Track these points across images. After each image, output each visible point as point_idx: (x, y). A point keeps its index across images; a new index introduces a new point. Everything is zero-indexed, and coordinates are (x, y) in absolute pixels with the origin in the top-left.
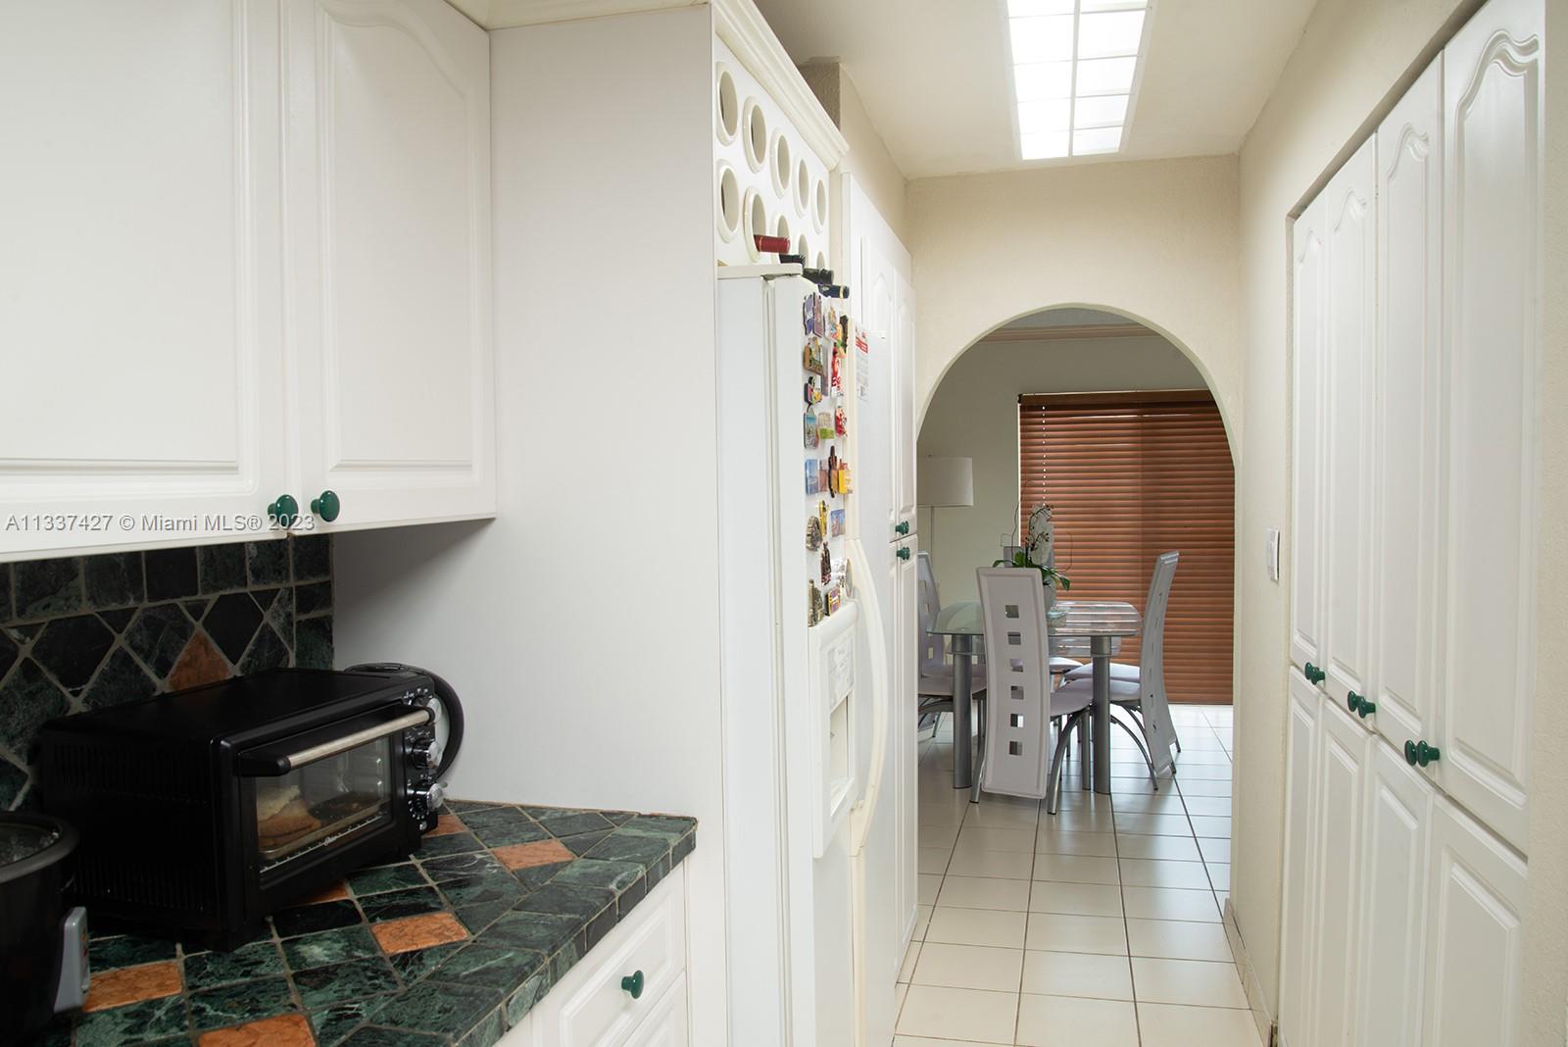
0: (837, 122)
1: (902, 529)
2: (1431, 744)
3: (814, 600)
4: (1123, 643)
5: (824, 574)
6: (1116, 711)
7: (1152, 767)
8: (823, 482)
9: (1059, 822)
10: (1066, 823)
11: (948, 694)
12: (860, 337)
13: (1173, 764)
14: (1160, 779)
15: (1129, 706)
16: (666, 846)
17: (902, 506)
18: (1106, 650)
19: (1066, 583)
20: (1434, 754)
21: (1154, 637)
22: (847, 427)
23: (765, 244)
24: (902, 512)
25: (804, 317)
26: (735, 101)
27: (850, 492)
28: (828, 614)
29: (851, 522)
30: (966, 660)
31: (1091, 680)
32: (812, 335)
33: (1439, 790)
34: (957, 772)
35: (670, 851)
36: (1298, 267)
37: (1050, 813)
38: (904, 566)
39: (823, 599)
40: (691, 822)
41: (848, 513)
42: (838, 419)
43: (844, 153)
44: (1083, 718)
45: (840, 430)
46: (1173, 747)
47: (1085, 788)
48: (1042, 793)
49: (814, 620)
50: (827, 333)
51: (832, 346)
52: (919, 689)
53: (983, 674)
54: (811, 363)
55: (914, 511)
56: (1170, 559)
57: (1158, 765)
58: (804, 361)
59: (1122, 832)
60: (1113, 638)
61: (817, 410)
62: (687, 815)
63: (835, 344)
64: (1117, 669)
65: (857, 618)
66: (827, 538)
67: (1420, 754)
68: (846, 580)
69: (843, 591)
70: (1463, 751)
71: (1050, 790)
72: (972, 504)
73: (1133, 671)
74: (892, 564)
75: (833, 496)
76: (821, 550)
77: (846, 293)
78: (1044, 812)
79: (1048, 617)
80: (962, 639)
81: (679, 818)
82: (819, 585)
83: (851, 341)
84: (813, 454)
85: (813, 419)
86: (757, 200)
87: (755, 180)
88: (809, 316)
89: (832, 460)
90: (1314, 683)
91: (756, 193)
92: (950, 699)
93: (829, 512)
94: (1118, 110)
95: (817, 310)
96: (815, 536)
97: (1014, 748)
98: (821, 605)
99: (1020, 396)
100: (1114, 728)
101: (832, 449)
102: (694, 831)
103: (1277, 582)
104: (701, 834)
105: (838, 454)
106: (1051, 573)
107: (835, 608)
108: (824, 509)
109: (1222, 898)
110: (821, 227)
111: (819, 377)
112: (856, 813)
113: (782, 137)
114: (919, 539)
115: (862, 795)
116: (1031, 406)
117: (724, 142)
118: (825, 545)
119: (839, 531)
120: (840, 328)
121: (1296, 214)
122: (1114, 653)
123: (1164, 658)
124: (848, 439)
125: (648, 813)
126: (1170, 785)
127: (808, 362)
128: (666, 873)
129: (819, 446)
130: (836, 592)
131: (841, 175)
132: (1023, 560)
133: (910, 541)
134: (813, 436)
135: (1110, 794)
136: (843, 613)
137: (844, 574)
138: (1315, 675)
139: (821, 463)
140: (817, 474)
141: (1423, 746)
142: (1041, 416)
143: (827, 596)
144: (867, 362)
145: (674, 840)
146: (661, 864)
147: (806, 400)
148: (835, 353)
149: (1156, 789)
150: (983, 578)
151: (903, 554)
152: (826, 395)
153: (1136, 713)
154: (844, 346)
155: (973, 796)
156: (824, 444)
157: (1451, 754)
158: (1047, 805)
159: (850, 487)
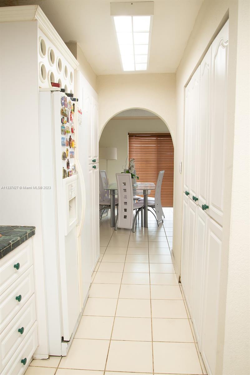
0: (76, 57)
1: (94, 161)
2: (207, 205)
3: (64, 172)
4: (151, 191)
5: (67, 166)
6: (149, 208)
7: (157, 221)
8: (67, 143)
9: (135, 234)
10: (138, 234)
11: (110, 204)
12: (80, 110)
13: (162, 220)
14: (159, 224)
15: (153, 207)
16: (26, 233)
17: (94, 156)
18: (147, 193)
19: (138, 178)
20: (207, 207)
21: (159, 191)
22: (75, 131)
23: (54, 85)
24: (94, 157)
25: (61, 102)
26: (45, 47)
27: (75, 147)
28: (68, 176)
29: (75, 155)
30: (114, 196)
31: (143, 201)
32: (64, 106)
33: (209, 215)
34: (112, 223)
35: (28, 234)
36: (186, 98)
37: (133, 232)
38: (95, 171)
39: (67, 173)
40: (34, 228)
41: (75, 153)
42: (72, 129)
43: (78, 65)
44: (141, 209)
45: (72, 132)
46: (163, 217)
47: (142, 226)
48: (132, 228)
49: (64, 177)
50: (69, 107)
51: (70, 111)
52: (100, 202)
53: (118, 200)
54: (63, 113)
55: (98, 157)
56: (162, 172)
57: (159, 221)
58: (61, 112)
59: (149, 236)
60: (148, 191)
61: (65, 125)
62: (32, 226)
63: (71, 110)
64: (149, 198)
65: (78, 179)
66: (69, 157)
67: (205, 207)
68: (74, 169)
69: (73, 172)
70: (213, 206)
71: (133, 227)
72: (116, 159)
73: (153, 199)
74: (92, 169)
75: (70, 148)
76: (66, 160)
77: (77, 100)
78: (132, 232)
79: (133, 186)
80: (113, 191)
81: (31, 227)
82: (66, 168)
83: (76, 110)
84: (64, 136)
85: (64, 127)
86: (52, 74)
87: (51, 68)
88: (63, 101)
89: (70, 139)
90: (187, 195)
91: (52, 72)
92: (110, 206)
93: (69, 152)
94: (145, 59)
95: (65, 100)
96: (64, 157)
97: (125, 217)
98: (66, 174)
99: (128, 133)
100: (149, 212)
101: (70, 136)
102: (35, 230)
103: (181, 173)
104: (37, 231)
105: (72, 138)
106: (134, 175)
107: (71, 175)
108: (67, 150)
109: (171, 249)
110: (71, 83)
111: (66, 118)
112: (78, 227)
113: (59, 59)
114: (99, 165)
115: (79, 223)
116: (131, 136)
117: (42, 57)
118: (68, 159)
119: (72, 156)
120: (73, 106)
121: (186, 86)
122: (149, 194)
123: (161, 196)
124: (75, 134)
125: (23, 226)
126: (162, 225)
127: (62, 113)
128: (26, 239)
129: (66, 134)
130: (70, 172)
131: (77, 71)
132: (128, 172)
133: (97, 165)
134: (64, 132)
135: (148, 227)
136: (74, 177)
137: (73, 167)
138: (187, 194)
139: (66, 139)
140: (65, 141)
141: (205, 205)
142: (134, 138)
143: (68, 172)
144: (81, 117)
145: (29, 231)
146: (25, 237)
147: (62, 122)
148: (71, 112)
149: (158, 226)
150: (117, 176)
151: (94, 167)
152: (68, 122)
153: (154, 209)
154: (74, 111)
155: (115, 228)
156: (68, 135)
157: (211, 207)
158: (133, 230)
159: (75, 146)
